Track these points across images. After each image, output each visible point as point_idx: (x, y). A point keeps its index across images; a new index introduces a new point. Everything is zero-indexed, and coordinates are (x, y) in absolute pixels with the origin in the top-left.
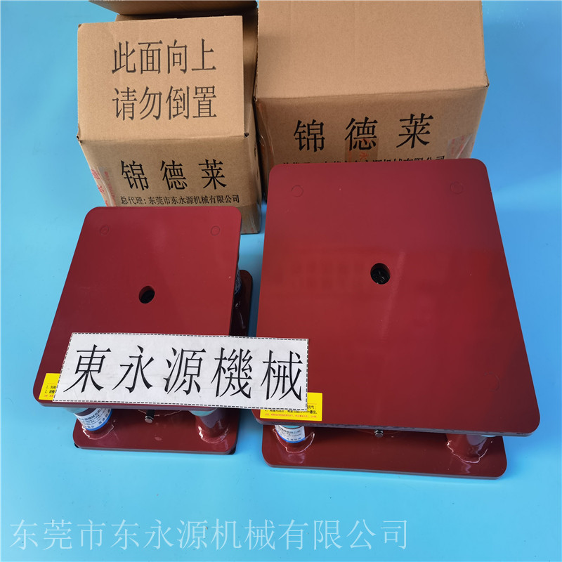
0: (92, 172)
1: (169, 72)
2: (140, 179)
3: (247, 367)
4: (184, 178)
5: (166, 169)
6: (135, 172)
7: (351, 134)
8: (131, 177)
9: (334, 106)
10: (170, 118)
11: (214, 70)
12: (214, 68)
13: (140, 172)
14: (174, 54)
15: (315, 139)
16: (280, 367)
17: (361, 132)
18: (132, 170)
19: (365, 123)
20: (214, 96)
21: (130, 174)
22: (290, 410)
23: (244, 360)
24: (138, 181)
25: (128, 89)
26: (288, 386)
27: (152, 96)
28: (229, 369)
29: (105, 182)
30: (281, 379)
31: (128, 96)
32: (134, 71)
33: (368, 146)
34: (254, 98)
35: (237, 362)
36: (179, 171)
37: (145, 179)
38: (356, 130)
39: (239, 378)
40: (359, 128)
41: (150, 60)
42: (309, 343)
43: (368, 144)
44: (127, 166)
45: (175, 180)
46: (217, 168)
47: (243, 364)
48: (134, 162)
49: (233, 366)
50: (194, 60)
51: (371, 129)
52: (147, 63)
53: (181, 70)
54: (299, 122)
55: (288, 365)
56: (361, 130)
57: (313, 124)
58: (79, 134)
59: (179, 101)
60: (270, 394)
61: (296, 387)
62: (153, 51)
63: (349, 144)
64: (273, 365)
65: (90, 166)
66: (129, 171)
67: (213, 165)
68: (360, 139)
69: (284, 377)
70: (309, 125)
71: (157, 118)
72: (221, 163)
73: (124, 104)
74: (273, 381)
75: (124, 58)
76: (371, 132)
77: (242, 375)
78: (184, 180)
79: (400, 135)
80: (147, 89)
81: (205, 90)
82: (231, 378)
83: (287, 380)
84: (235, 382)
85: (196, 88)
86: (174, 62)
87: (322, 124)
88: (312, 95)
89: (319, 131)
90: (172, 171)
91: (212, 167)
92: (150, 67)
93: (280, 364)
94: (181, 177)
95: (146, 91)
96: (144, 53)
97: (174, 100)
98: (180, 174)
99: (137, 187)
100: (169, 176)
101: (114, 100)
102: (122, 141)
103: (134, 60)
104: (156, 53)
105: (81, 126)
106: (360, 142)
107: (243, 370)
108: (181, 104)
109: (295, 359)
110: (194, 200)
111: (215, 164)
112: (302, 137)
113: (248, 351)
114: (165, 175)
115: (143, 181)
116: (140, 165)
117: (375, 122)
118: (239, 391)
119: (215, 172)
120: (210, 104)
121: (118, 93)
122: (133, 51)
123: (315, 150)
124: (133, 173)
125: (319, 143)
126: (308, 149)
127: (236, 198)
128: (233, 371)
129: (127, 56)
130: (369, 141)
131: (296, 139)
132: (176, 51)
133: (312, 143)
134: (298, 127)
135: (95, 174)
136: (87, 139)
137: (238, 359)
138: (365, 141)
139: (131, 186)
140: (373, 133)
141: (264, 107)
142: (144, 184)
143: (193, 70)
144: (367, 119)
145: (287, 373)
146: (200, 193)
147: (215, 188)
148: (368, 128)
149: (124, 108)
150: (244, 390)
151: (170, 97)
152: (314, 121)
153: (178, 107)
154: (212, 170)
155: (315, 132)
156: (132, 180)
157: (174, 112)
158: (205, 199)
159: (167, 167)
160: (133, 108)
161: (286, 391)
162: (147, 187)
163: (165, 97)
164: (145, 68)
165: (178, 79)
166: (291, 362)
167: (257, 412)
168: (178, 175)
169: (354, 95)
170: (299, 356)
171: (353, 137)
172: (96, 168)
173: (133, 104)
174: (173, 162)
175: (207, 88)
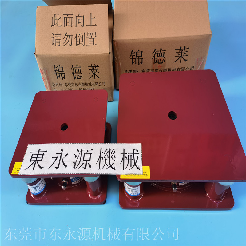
0: (40, 71)
1: (76, 26)
2: (61, 74)
3: (113, 156)
4: (81, 74)
5: (74, 69)
6: (60, 70)
7: (154, 56)
8: (58, 73)
9: (147, 43)
10: (76, 45)
11: (96, 26)
12: (96, 25)
13: (62, 70)
14: (78, 19)
15: (139, 59)
16: (129, 156)
17: (159, 55)
18: (58, 69)
19: (161, 51)
20: (96, 37)
21: (57, 72)
22: (135, 175)
23: (111, 153)
24: (60, 75)
25: (58, 33)
26: (133, 164)
27: (68, 36)
28: (104, 157)
29: (46, 75)
30: (130, 161)
31: (58, 36)
32: (61, 26)
33: (161, 62)
34: (112, 40)
35: (108, 154)
36: (79, 70)
37: (64, 74)
38: (156, 54)
39: (109, 161)
40: (158, 53)
41: (68, 21)
42: (142, 145)
43: (162, 61)
44: (56, 68)
45: (77, 75)
46: (96, 69)
47: (111, 155)
48: (59, 66)
49: (107, 156)
50: (87, 21)
51: (163, 54)
52: (67, 23)
53: (81, 26)
54: (132, 51)
55: (132, 155)
56: (159, 54)
57: (138, 52)
58: (36, 52)
59: (80, 38)
60: (125, 168)
61: (137, 164)
62: (69, 18)
63: (153, 61)
64: (125, 155)
65: (39, 67)
66: (57, 70)
67: (94, 67)
68: (158, 59)
69: (131, 160)
70: (136, 52)
71: (71, 45)
72: (98, 66)
73: (56, 40)
74: (126, 162)
75: (56, 21)
76: (163, 55)
77: (111, 159)
78: (81, 75)
79: (175, 57)
80: (66, 33)
81: (92, 34)
82: (106, 161)
83: (133, 161)
84: (108, 163)
85: (88, 33)
86: (78, 23)
87: (142, 52)
88: (138, 38)
89: (141, 55)
90: (76, 70)
91: (94, 68)
92: (68, 24)
93: (129, 154)
94: (80, 73)
95: (66, 34)
96: (65, 19)
97: (78, 38)
98: (80, 71)
99: (60, 78)
100: (75, 73)
101: (51, 38)
102: (55, 55)
103: (61, 21)
104: (71, 19)
105: (37, 48)
106: (158, 60)
107: (111, 157)
108: (81, 39)
109: (136, 152)
110: (85, 84)
111: (95, 67)
112: (133, 58)
113: (114, 149)
114: (73, 72)
115: (63, 75)
116: (62, 67)
117: (165, 50)
118: (110, 167)
119: (95, 71)
120: (94, 40)
121: (53, 35)
122: (61, 18)
123: (139, 64)
124: (58, 71)
125: (140, 60)
126: (136, 63)
127: (104, 84)
128: (107, 158)
129: (58, 20)
130: (162, 59)
131: (131, 59)
132: (79, 18)
133: (137, 60)
134: (132, 53)
135: (41, 71)
136: (39, 54)
137: (109, 153)
138: (160, 59)
139: (57, 78)
140: (164, 56)
141: (117, 44)
142: (63, 77)
143: (86, 26)
144: (161, 49)
145: (132, 158)
146: (88, 81)
147: (95, 79)
148: (162, 53)
149: (56, 41)
150: (112, 166)
151: (76, 37)
152: (139, 50)
153: (80, 41)
154: (94, 70)
155: (139, 55)
156: (58, 74)
157: (78, 43)
158: (90, 84)
159: (74, 68)
160: (60, 41)
161: (132, 166)
162: (64, 78)
163: (74, 37)
164: (65, 25)
165: (80, 29)
166: (134, 154)
167: (119, 176)
168: (79, 72)
169: (156, 38)
170: (137, 151)
171: (155, 58)
172: (42, 69)
173: (60, 40)
174: (77, 66)
175: (93, 33)
